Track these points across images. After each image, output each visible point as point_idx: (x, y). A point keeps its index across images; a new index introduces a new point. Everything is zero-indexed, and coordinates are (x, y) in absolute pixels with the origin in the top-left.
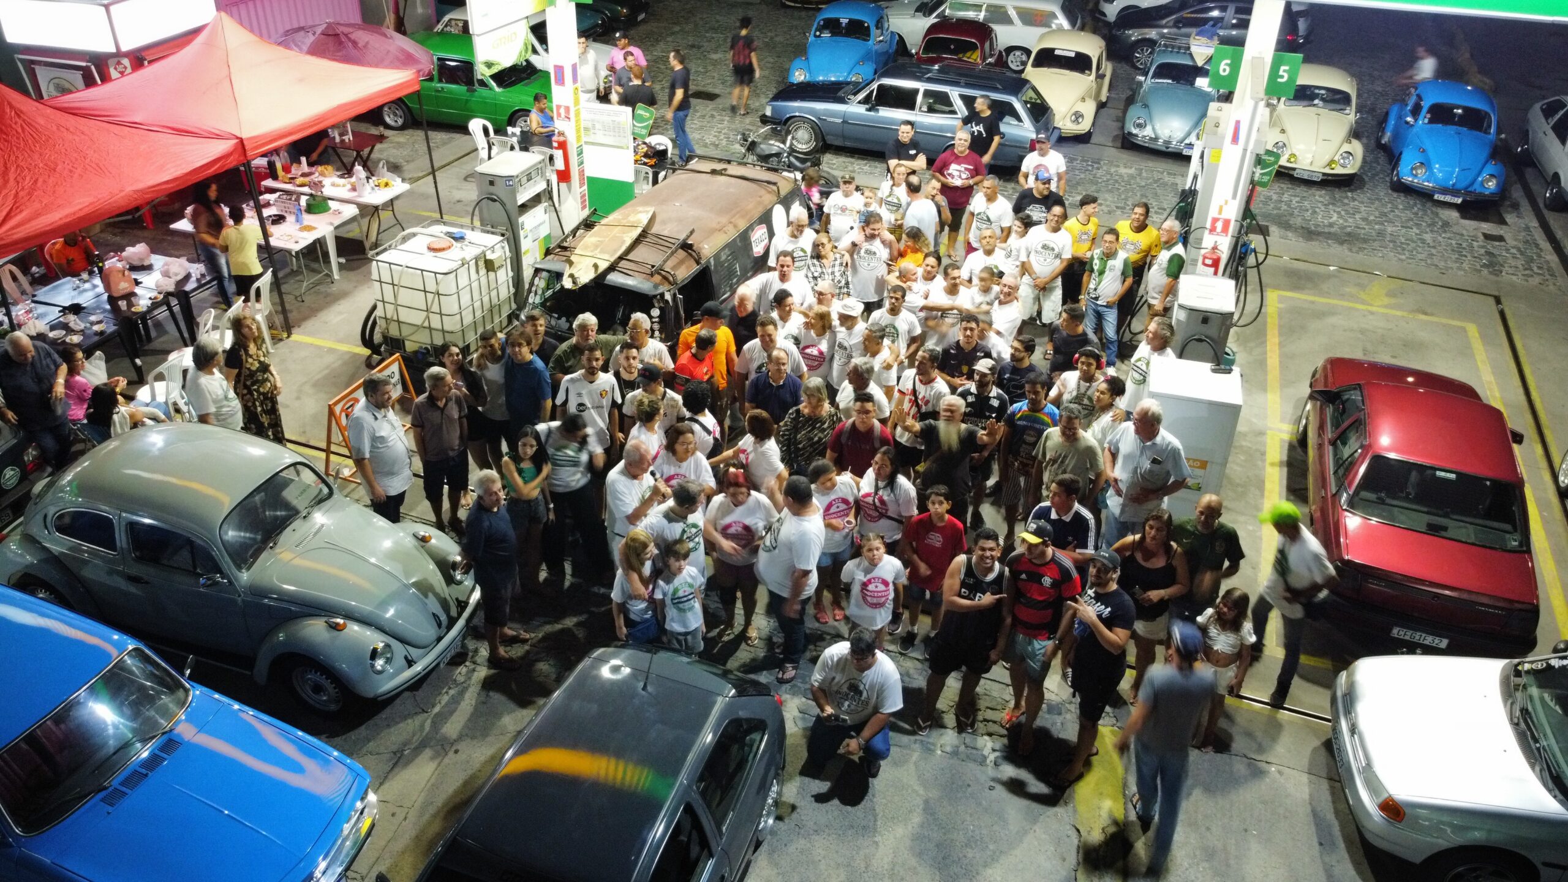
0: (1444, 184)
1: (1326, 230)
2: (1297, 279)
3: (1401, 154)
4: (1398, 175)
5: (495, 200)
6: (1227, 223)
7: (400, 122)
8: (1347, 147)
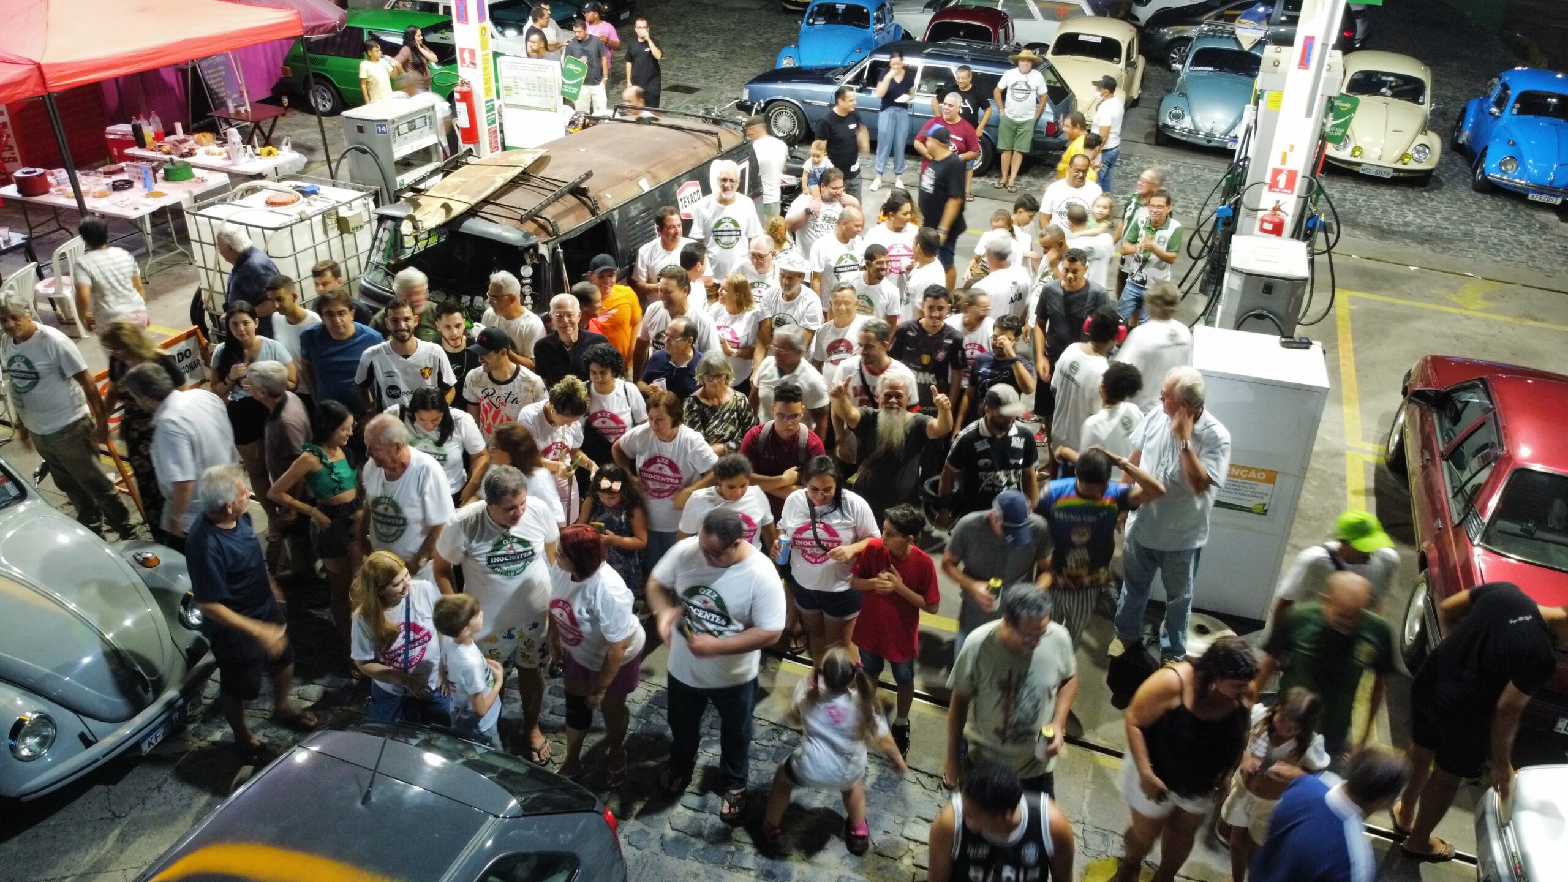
0: (1539, 182)
1: (1402, 229)
2: (1370, 280)
3: (1486, 148)
4: (1483, 172)
5: (364, 152)
6: (1292, 176)
7: (329, 106)
8: (1422, 139)
